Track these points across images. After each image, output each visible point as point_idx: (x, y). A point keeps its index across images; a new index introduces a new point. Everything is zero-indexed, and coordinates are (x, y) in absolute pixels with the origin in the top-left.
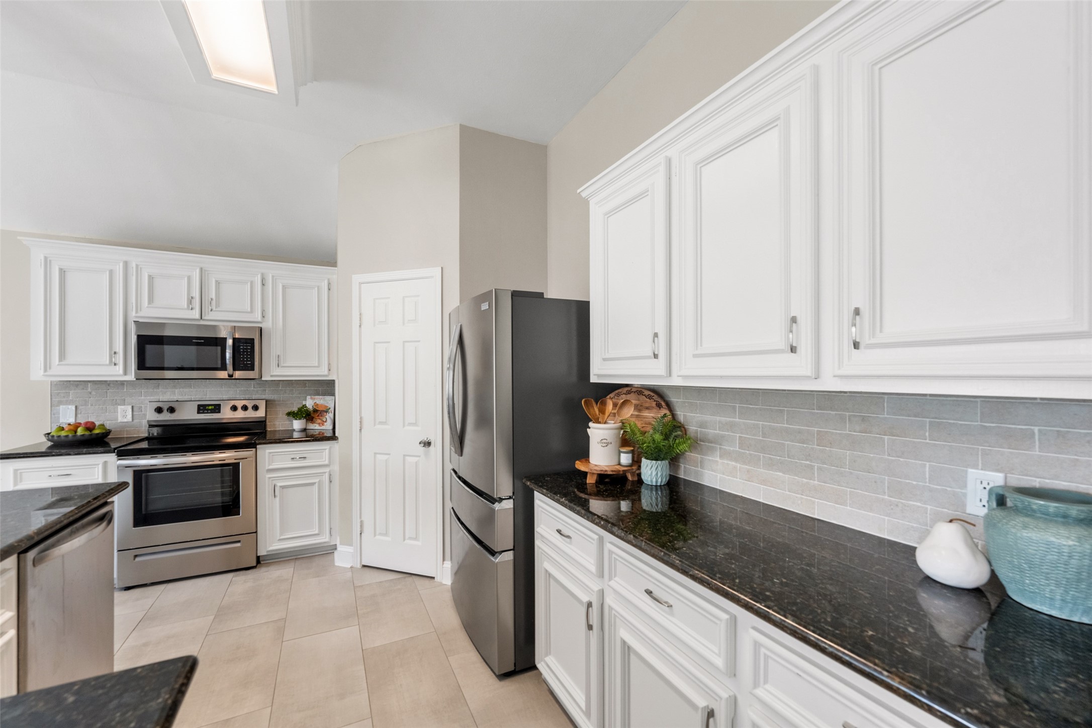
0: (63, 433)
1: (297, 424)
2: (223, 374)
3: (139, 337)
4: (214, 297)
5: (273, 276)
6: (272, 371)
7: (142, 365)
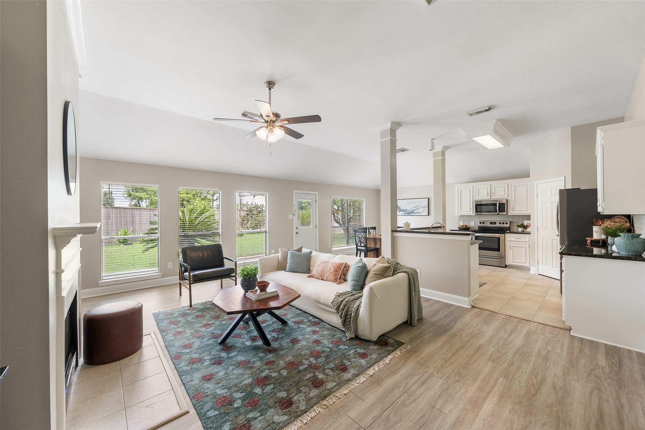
0: (461, 227)
1: (520, 229)
2: (496, 213)
3: (476, 204)
4: (494, 192)
5: (511, 184)
6: (511, 213)
7: (476, 211)
